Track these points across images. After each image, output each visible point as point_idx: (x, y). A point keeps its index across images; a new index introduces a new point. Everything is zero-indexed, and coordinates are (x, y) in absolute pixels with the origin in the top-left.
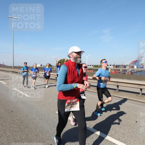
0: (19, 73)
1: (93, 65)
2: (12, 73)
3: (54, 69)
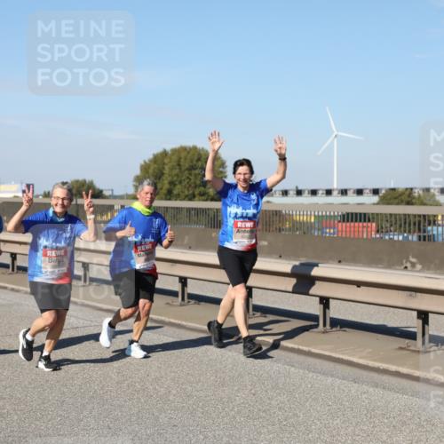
1: (376, 192)
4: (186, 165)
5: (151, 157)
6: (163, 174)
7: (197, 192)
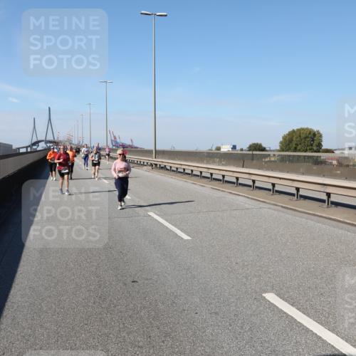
0: (169, 168)
2: (150, 167)
3: (273, 159)
4: (303, 136)
5: (287, 133)
6: (292, 140)
7: (308, 148)
